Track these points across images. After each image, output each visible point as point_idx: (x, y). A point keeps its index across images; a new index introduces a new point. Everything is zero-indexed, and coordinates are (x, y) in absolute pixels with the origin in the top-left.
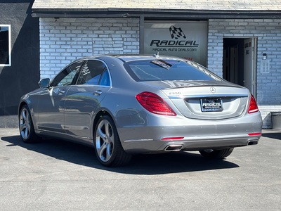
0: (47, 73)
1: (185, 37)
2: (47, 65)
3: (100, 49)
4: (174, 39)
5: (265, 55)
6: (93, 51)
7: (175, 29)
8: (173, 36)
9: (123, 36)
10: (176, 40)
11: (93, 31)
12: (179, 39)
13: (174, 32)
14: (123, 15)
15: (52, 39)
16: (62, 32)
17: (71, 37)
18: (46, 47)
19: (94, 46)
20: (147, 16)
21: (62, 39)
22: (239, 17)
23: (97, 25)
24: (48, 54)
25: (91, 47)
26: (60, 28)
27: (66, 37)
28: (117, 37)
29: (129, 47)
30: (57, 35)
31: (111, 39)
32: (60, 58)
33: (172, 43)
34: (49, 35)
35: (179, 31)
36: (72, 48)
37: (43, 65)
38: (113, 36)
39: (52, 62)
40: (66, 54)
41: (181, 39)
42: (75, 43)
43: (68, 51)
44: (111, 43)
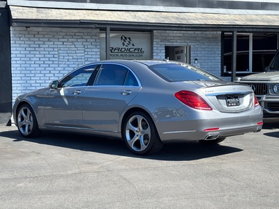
0: (18, 75)
1: (133, 45)
2: (18, 69)
3: (65, 55)
4: (125, 47)
5: (196, 59)
6: (59, 56)
7: (126, 38)
8: (124, 44)
9: (84, 43)
10: (126, 48)
11: (58, 39)
12: (129, 47)
13: (124, 41)
14: (93, 26)
15: (22, 45)
16: (31, 39)
17: (39, 44)
18: (16, 52)
19: (60, 52)
20: (112, 27)
21: (31, 46)
22: (184, 29)
23: (61, 34)
24: (19, 59)
25: (57, 53)
26: (29, 36)
27: (34, 44)
28: (79, 44)
29: (89, 53)
30: (26, 42)
31: (73, 46)
32: (30, 62)
33: (123, 50)
34: (20, 42)
35: (128, 40)
36: (40, 54)
37: (15, 69)
38: (75, 43)
39: (22, 65)
40: (34, 59)
41: (130, 46)
42: (43, 49)
43: (37, 56)
44: (74, 49)
